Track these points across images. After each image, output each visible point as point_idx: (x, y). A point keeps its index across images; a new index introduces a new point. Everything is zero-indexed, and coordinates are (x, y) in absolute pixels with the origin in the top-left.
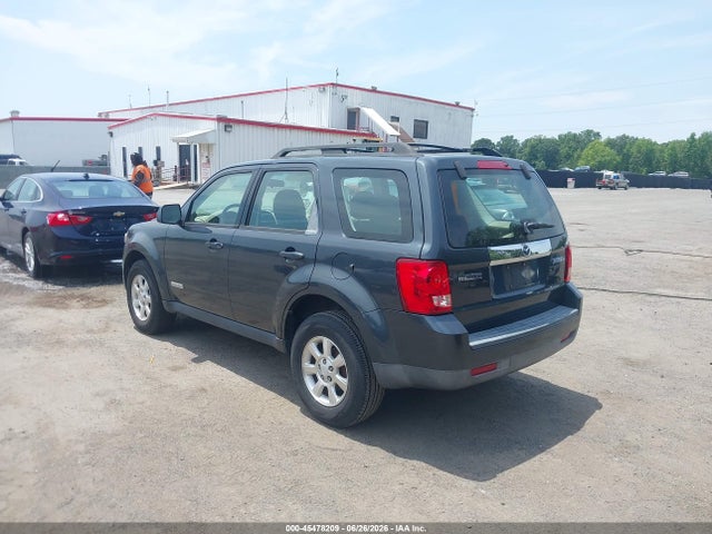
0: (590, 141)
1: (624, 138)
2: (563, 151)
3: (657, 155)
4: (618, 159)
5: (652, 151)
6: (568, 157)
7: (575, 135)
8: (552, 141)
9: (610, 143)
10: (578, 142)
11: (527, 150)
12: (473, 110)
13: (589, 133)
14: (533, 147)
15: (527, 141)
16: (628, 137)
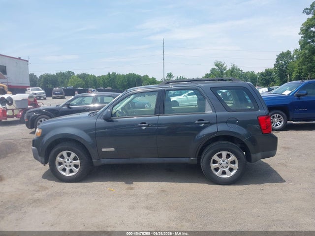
0: (70, 76)
1: (84, 74)
2: (60, 80)
3: (98, 81)
4: (84, 83)
5: (95, 79)
6: (62, 82)
7: (64, 73)
8: (53, 76)
9: (79, 76)
10: (65, 76)
11: (42, 80)
12: (27, 61)
13: (69, 72)
14: (45, 78)
15: (41, 76)
16: (85, 74)
